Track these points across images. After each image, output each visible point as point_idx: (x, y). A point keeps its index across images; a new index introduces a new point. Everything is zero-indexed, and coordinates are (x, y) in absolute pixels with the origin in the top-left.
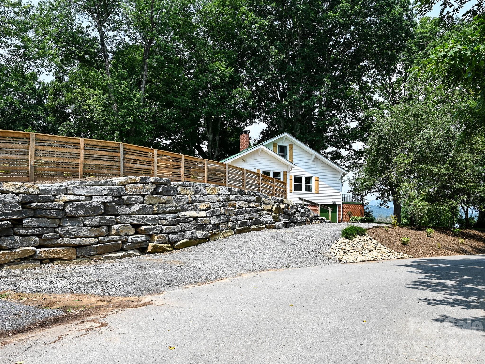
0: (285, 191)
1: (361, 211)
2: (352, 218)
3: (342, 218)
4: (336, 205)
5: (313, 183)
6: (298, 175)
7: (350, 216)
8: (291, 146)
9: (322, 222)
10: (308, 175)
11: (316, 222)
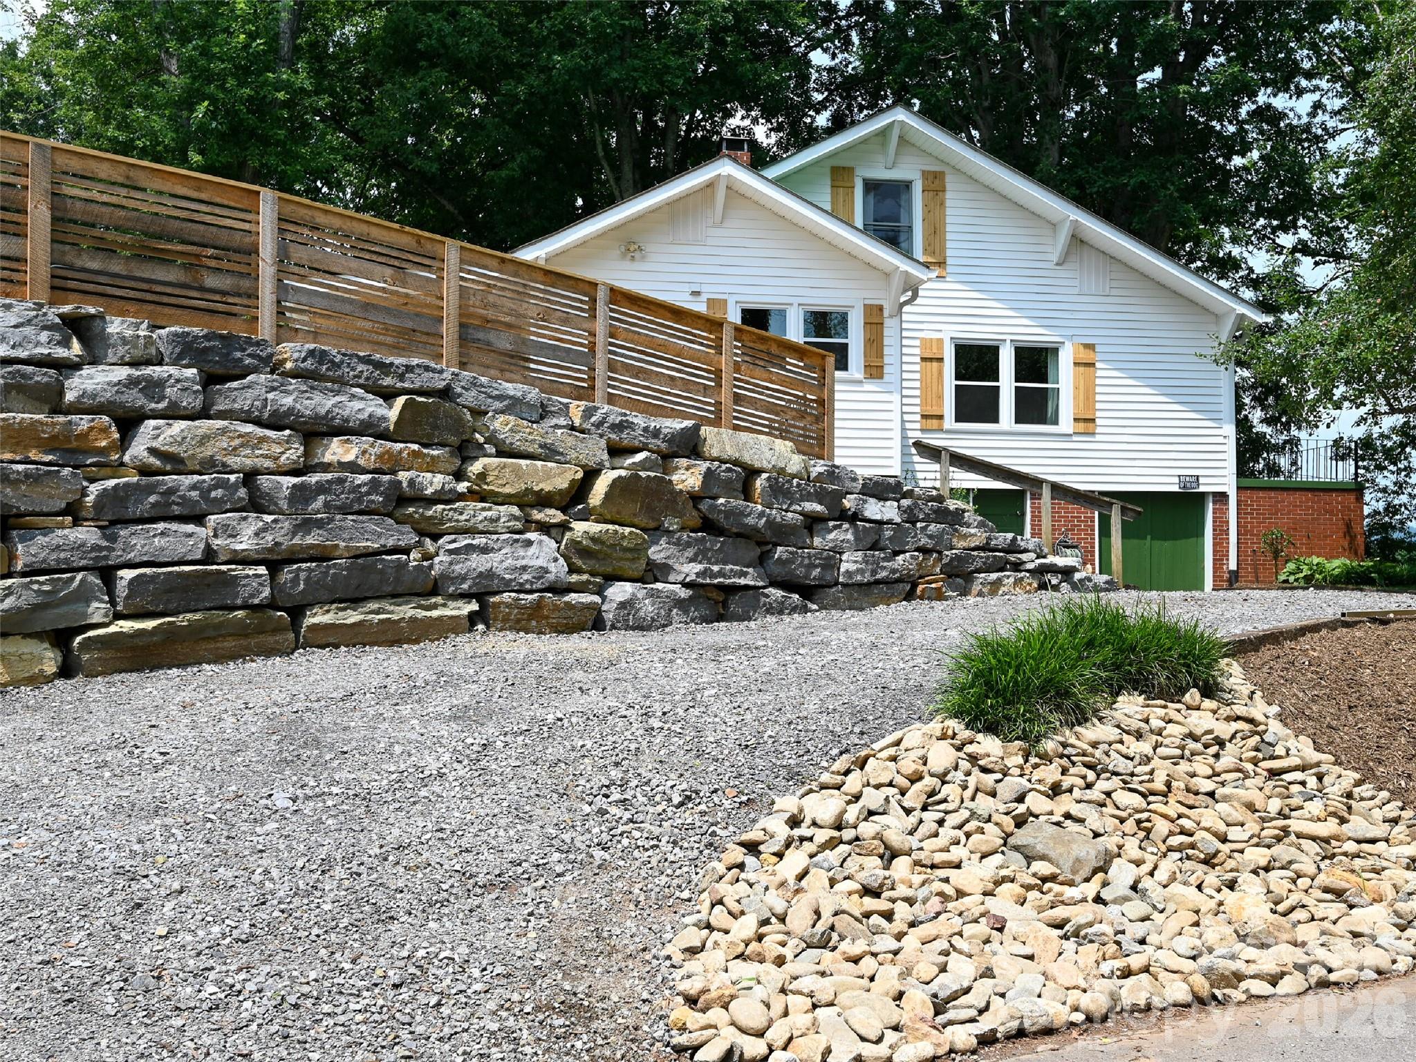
0: (821, 402)
1: (1348, 526)
2: (1291, 566)
3: (1233, 566)
4: (1203, 494)
5: (1065, 378)
6: (979, 333)
7: (1276, 554)
8: (935, 183)
9: (1043, 586)
10: (1036, 335)
11: (998, 583)
